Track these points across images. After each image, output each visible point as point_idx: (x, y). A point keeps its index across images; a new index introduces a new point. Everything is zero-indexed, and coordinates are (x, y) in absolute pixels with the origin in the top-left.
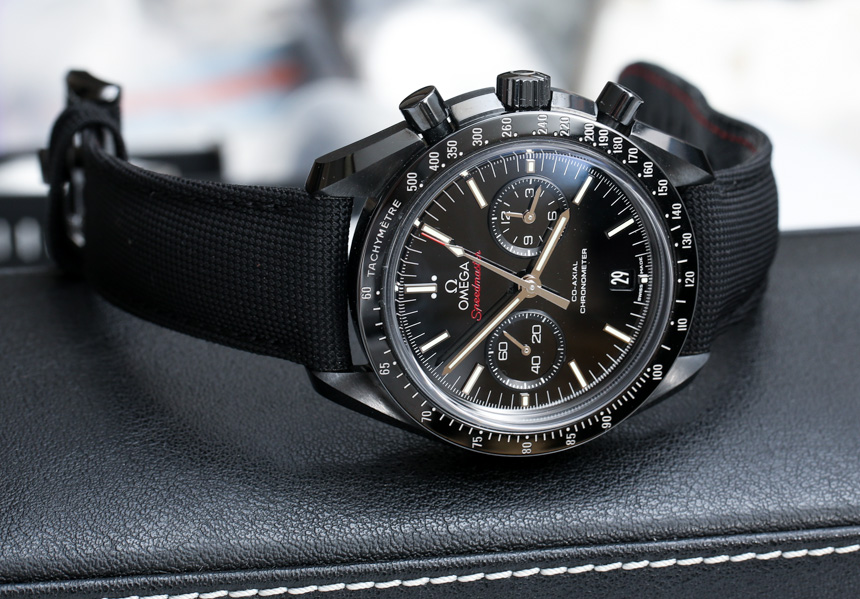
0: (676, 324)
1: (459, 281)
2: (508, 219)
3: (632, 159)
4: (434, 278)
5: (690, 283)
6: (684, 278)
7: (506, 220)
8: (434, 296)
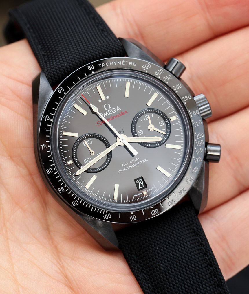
0: (132, 215)
1: (111, 109)
2: (147, 119)
3: (196, 160)
4: (108, 97)
5: (153, 213)
6: (154, 209)
7: (145, 118)
8: (100, 101)
